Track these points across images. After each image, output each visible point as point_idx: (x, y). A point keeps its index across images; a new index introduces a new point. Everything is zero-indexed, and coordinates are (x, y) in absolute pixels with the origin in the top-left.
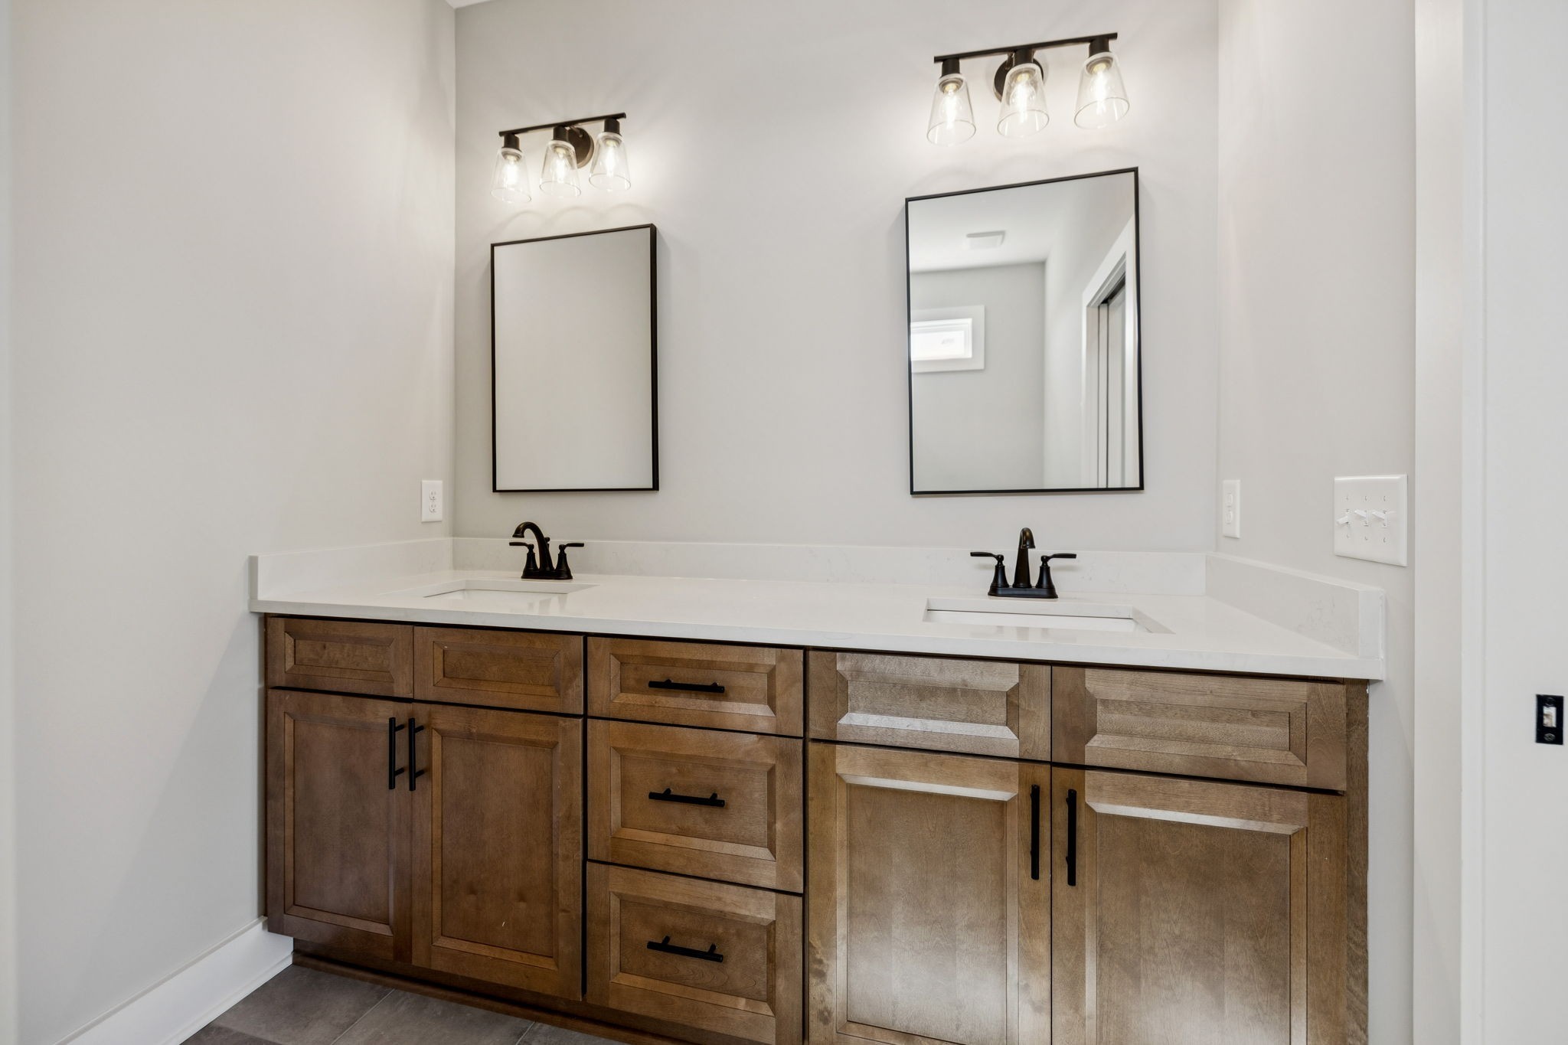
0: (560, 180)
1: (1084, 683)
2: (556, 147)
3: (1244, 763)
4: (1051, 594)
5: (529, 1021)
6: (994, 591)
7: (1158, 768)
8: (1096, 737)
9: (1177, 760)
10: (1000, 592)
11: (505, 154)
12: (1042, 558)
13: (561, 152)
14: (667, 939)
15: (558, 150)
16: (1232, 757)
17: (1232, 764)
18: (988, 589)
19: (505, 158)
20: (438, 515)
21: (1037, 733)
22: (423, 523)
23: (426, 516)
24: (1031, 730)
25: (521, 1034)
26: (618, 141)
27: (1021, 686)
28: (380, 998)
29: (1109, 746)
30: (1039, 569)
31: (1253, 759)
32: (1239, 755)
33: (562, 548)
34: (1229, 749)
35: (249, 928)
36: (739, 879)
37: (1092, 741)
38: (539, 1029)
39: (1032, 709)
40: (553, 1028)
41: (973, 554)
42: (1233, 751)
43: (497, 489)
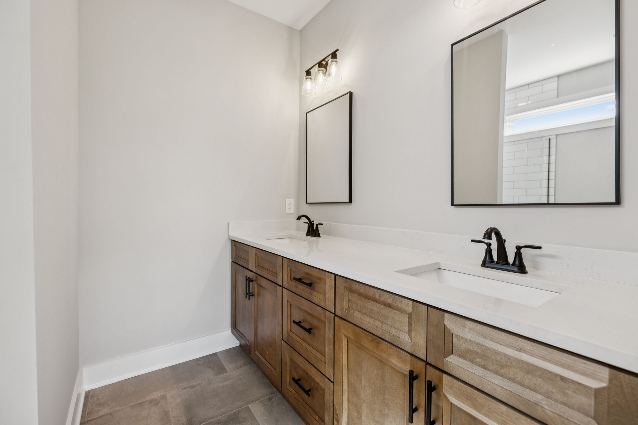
0: (320, 83)
1: (443, 321)
2: (319, 71)
3: (550, 412)
4: (522, 269)
5: (277, 391)
6: (484, 265)
7: (487, 390)
8: (451, 356)
9: (499, 389)
10: (487, 265)
11: (306, 79)
12: (516, 247)
13: (321, 72)
14: (299, 380)
15: (320, 71)
16: (541, 404)
17: (540, 409)
18: (481, 263)
19: (307, 80)
20: (292, 211)
21: (420, 342)
22: (286, 214)
23: (287, 211)
24: (417, 340)
25: (273, 394)
26: (336, 62)
27: (413, 313)
28: (250, 364)
29: (457, 364)
30: (514, 254)
31: (558, 412)
32: (547, 405)
33: (317, 225)
34: (540, 397)
35: (228, 330)
36: (316, 365)
37: (448, 358)
38: (278, 395)
39: (418, 328)
40: (282, 397)
41: (472, 241)
42: (543, 400)
43: (308, 202)
